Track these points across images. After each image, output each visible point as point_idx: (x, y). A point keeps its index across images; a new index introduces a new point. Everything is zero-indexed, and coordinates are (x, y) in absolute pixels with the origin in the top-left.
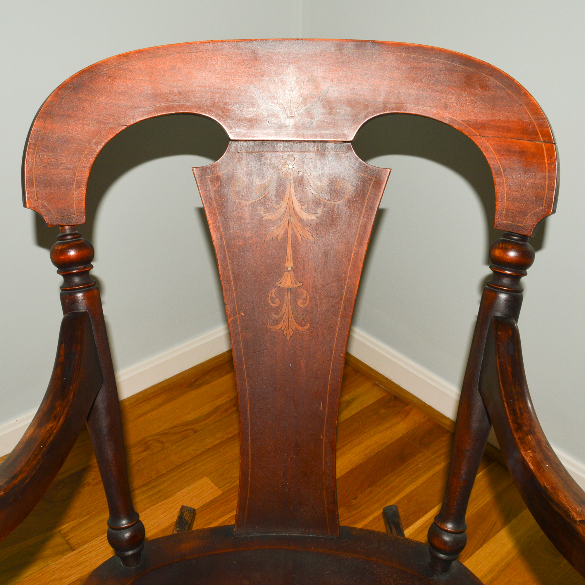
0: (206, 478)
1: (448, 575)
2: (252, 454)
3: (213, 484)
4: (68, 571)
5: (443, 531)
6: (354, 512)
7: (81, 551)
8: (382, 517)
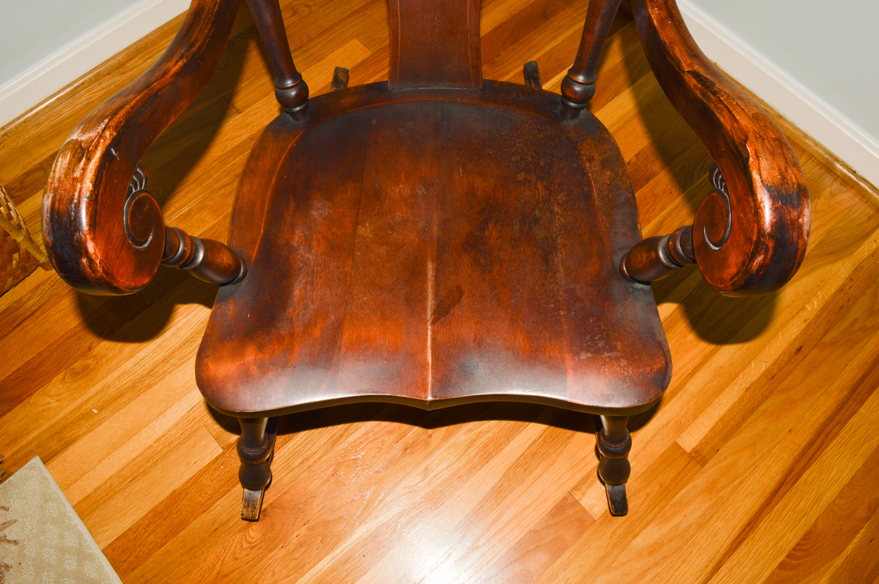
0: (355, 40)
1: (576, 121)
2: (401, 15)
3: (362, 46)
4: (238, 131)
5: (575, 83)
6: (497, 69)
7: (247, 113)
8: (522, 73)
